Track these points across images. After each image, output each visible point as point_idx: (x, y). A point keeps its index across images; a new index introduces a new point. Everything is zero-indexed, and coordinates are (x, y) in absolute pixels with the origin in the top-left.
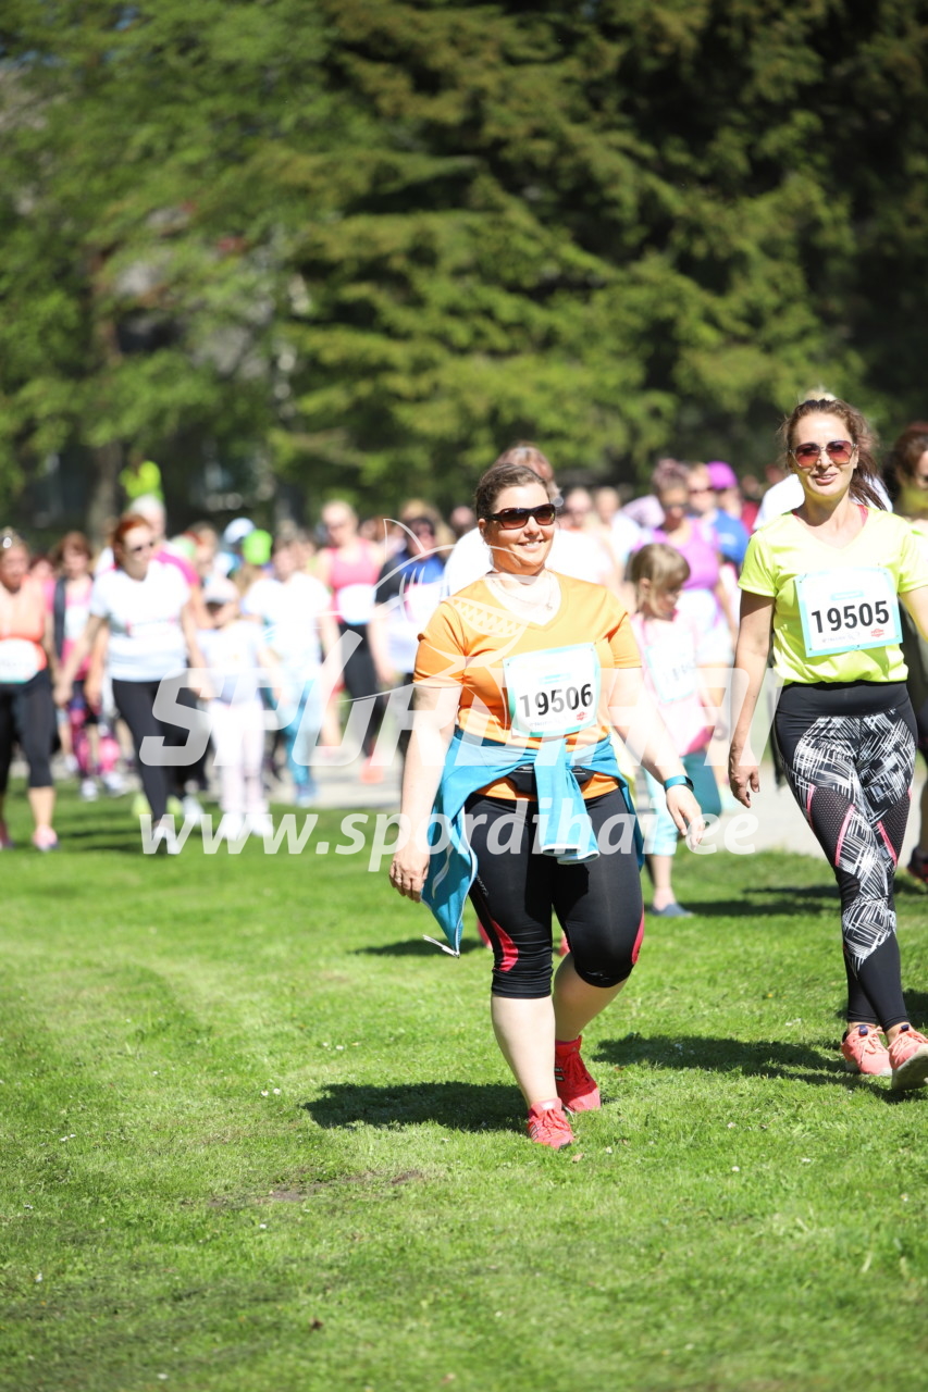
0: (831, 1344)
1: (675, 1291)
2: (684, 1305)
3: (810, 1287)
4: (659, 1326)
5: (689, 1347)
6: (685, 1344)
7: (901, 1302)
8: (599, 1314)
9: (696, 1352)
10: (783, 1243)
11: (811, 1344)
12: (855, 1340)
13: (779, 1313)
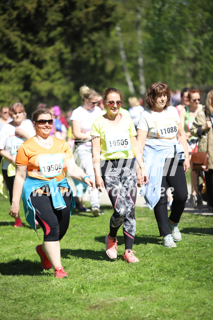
0: (65, 309)
1: (30, 298)
2: (32, 301)
3: (61, 296)
4: (26, 307)
5: (33, 311)
6: (32, 310)
7: (81, 299)
8: (12, 304)
9: (34, 312)
10: (55, 287)
11: (61, 309)
12: (71, 308)
13: (54, 303)
